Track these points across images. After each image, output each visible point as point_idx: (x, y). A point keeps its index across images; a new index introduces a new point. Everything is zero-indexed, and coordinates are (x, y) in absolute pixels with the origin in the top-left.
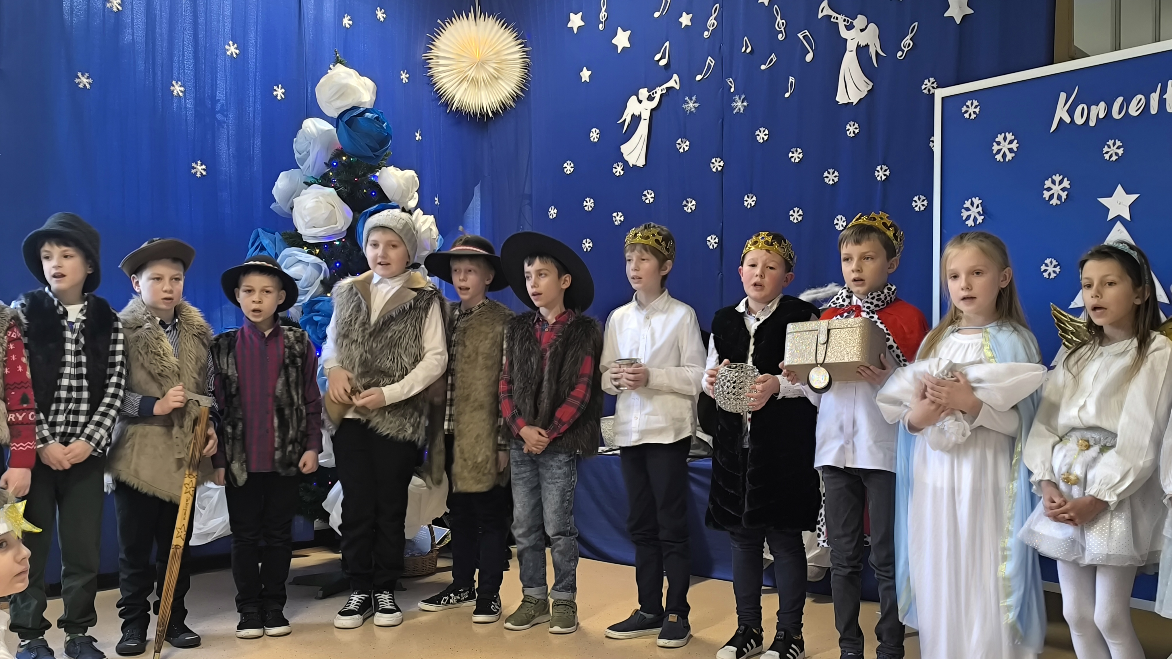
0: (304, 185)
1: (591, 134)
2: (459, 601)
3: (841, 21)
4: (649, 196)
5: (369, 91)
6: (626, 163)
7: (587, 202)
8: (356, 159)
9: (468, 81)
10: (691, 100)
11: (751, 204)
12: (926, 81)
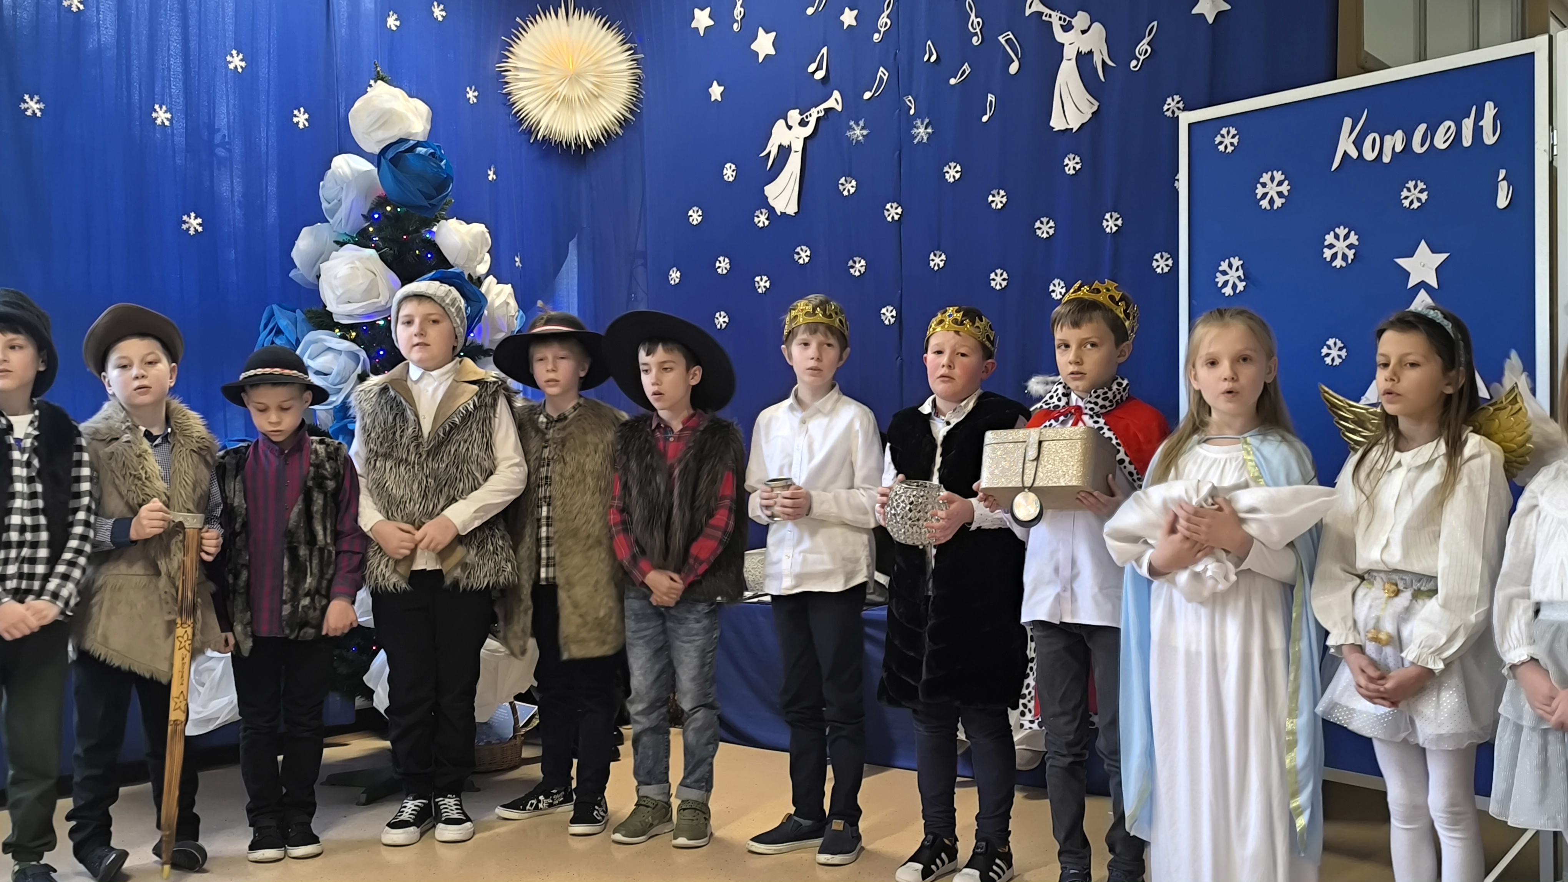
0: (335, 245)
1: (725, 172)
2: (551, 805)
3: (1055, 19)
4: (803, 254)
5: (422, 117)
6: (771, 210)
7: (720, 262)
8: (405, 209)
9: (558, 100)
10: (858, 125)
11: (938, 265)
12: (1169, 100)
